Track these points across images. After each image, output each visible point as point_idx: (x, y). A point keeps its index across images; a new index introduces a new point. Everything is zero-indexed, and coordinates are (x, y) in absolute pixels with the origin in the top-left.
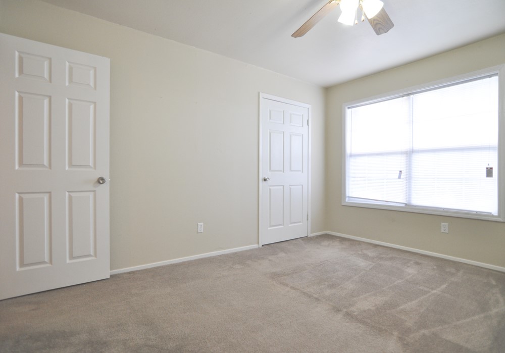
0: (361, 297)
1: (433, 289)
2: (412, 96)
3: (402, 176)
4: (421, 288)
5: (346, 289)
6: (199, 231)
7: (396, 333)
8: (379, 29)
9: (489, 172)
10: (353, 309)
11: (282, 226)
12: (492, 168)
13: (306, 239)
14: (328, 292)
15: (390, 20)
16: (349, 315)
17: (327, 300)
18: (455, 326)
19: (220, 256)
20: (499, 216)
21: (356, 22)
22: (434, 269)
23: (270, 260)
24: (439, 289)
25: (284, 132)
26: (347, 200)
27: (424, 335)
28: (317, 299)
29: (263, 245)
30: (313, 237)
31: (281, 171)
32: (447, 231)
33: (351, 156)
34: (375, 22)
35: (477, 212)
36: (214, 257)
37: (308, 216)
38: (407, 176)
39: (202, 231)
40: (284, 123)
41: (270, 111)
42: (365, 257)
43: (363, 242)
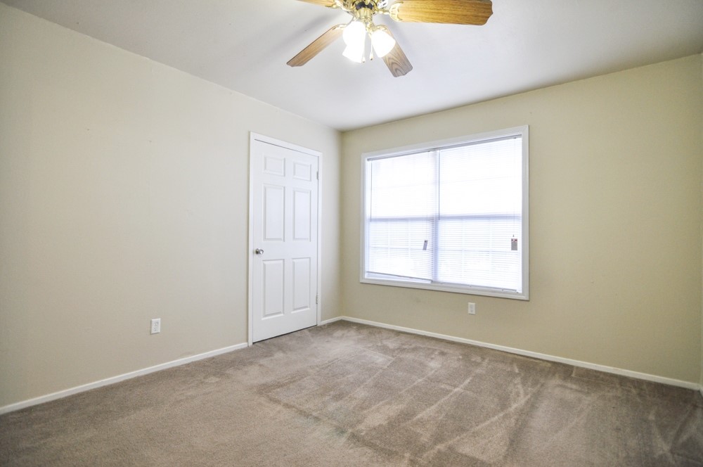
0: (373, 408)
1: (455, 386)
2: (438, 151)
3: (428, 247)
4: (443, 386)
5: (356, 399)
6: (153, 332)
7: (407, 455)
8: (396, 70)
9: (514, 244)
10: (361, 427)
11: (282, 315)
12: (516, 240)
13: (315, 330)
14: (332, 406)
15: (408, 61)
16: (355, 438)
17: (329, 418)
18: (474, 433)
19: (188, 365)
20: (523, 294)
21: (364, 60)
22: (459, 360)
23: (260, 365)
24: (462, 386)
25: (284, 188)
26: (366, 276)
27: (439, 452)
28: (317, 419)
29: (254, 343)
30: (324, 325)
31: (280, 239)
32: (474, 313)
33: (371, 220)
34: (391, 61)
35: (503, 289)
36: (177, 367)
37: (317, 298)
38: (432, 246)
39: (159, 331)
40: (285, 175)
41: (265, 159)
42: (385, 350)
43: (385, 329)
